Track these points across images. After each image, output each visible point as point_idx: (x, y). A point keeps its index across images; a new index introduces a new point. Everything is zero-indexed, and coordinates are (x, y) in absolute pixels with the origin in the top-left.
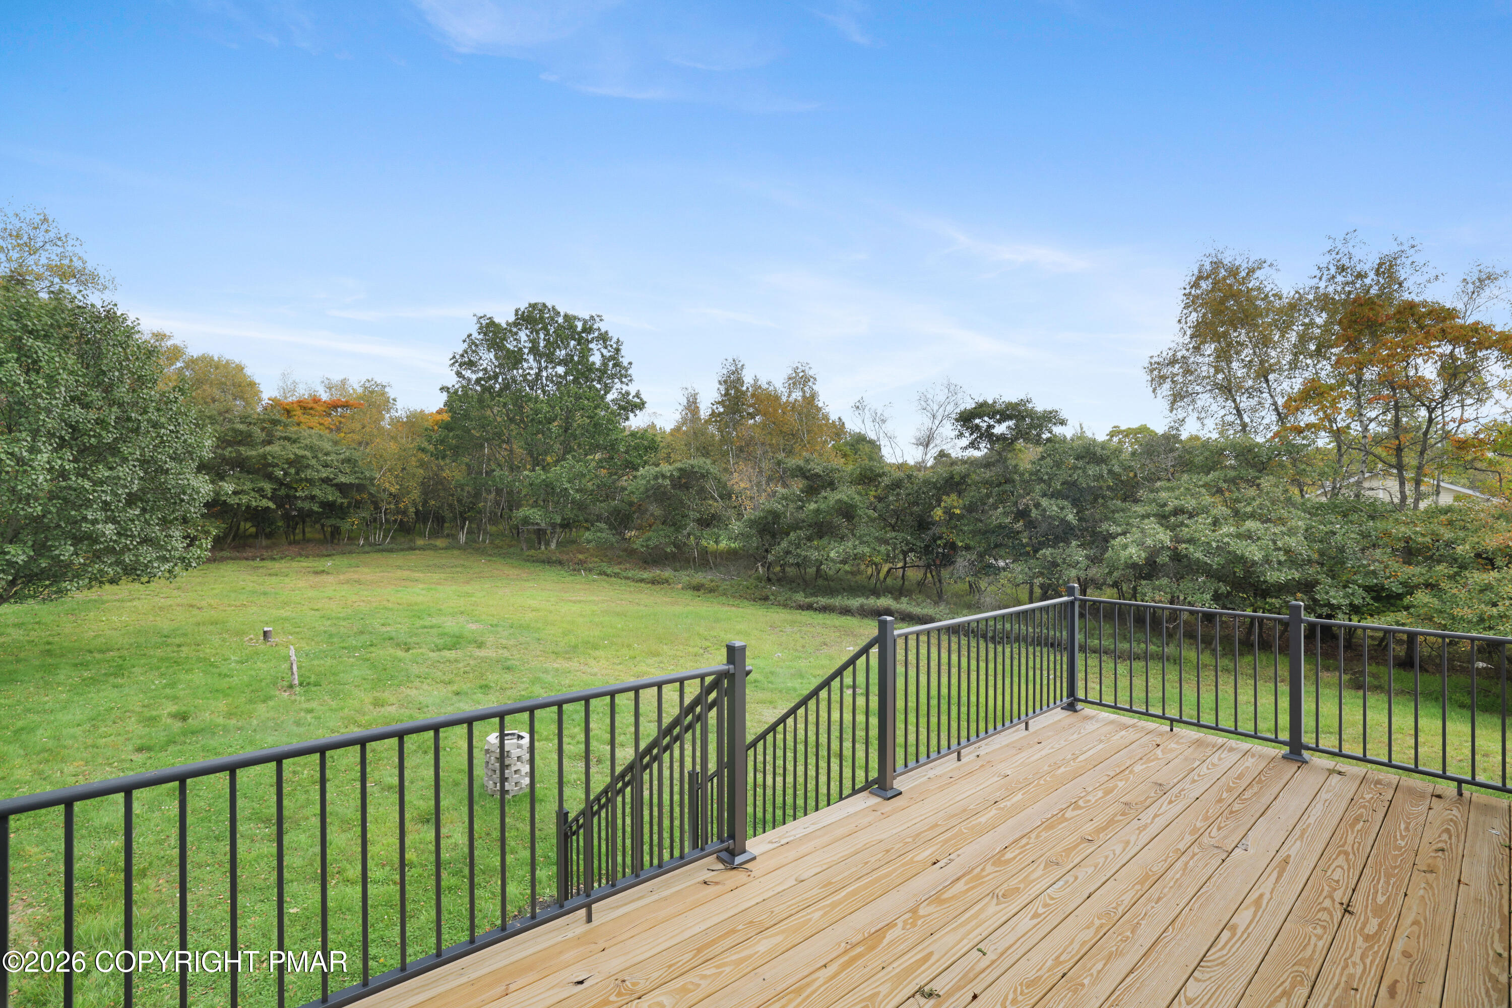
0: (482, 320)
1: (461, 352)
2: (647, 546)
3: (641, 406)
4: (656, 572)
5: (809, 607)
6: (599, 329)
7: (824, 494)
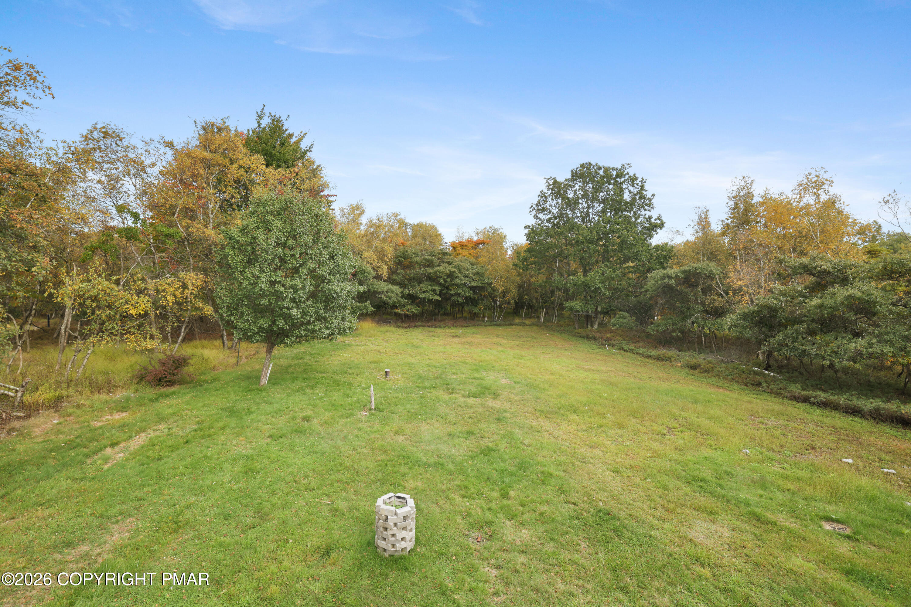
0: (549, 181)
1: (536, 203)
2: (657, 331)
3: (661, 225)
4: (663, 351)
5: (806, 400)
6: (628, 173)
7: (831, 290)
